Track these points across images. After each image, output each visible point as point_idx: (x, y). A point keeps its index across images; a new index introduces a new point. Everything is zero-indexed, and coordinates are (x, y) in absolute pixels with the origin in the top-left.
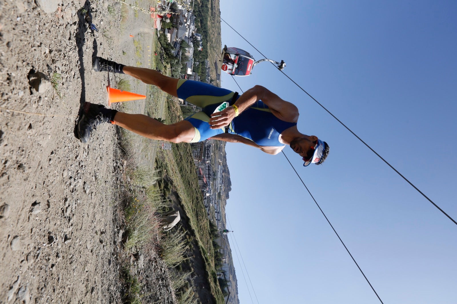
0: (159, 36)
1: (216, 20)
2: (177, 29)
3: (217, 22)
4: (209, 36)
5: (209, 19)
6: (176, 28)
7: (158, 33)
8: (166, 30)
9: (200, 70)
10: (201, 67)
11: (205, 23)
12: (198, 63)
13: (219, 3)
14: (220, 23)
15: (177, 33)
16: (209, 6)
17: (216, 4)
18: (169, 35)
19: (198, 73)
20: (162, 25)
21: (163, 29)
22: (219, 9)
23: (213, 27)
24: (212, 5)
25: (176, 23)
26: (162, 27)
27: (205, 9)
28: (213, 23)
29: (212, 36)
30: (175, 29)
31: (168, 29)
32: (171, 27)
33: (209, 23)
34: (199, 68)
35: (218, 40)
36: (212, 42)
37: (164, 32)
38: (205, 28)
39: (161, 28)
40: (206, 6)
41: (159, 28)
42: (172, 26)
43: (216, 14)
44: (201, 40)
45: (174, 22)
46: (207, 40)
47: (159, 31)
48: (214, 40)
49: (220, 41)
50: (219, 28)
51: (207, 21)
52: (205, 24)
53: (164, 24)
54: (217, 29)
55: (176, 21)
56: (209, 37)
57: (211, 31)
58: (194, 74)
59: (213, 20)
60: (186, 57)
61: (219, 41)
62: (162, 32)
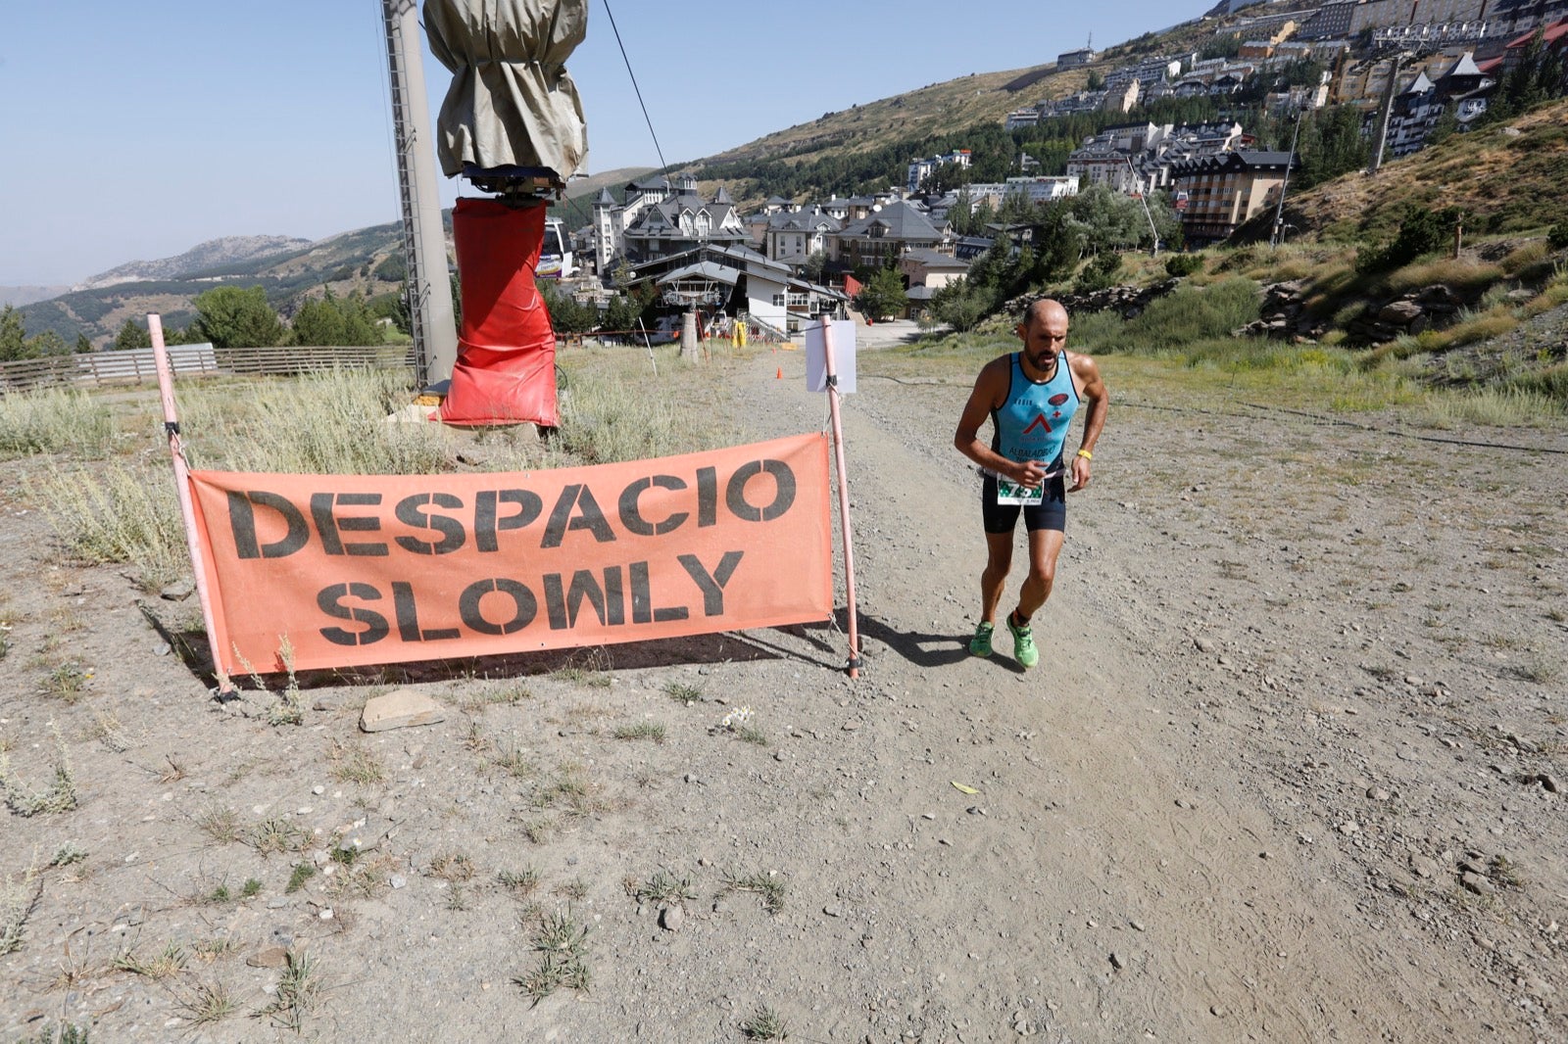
0: (943, 327)
1: (853, 125)
2: (902, 243)
3: (858, 119)
4: (911, 137)
5: (854, 151)
6: (897, 252)
7: (933, 330)
8: (913, 293)
9: (1054, 144)
10: (1038, 144)
11: (867, 162)
12: (1024, 157)
13: (801, 128)
14: (859, 110)
15: (919, 245)
16: (814, 158)
17: (804, 137)
18: (936, 281)
19: (1067, 151)
20: (895, 313)
21: (912, 309)
22: (818, 121)
23: (878, 130)
24: (808, 150)
25: (877, 252)
26: (902, 313)
27: (824, 170)
28: (865, 133)
29: (908, 127)
30: (902, 254)
31: (906, 287)
32: (898, 272)
33: (868, 147)
34: (1043, 150)
35: (922, 103)
36: (933, 121)
37: (921, 303)
38: (886, 157)
39: (907, 317)
40: (817, 166)
41: (910, 328)
42: (892, 268)
43: (833, 131)
44: (931, 160)
45: (876, 261)
46: (928, 141)
47: (922, 325)
48: (921, 118)
49: (921, 93)
50: (878, 107)
51: (861, 156)
52: (874, 161)
53: (889, 304)
54: (883, 116)
55: (870, 252)
56: (915, 135)
57: (894, 134)
58: (1076, 167)
59: (854, 136)
60: (1011, 206)
61: (923, 99)
62: (926, 314)
